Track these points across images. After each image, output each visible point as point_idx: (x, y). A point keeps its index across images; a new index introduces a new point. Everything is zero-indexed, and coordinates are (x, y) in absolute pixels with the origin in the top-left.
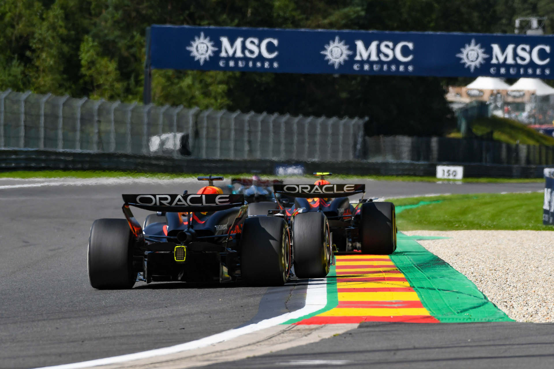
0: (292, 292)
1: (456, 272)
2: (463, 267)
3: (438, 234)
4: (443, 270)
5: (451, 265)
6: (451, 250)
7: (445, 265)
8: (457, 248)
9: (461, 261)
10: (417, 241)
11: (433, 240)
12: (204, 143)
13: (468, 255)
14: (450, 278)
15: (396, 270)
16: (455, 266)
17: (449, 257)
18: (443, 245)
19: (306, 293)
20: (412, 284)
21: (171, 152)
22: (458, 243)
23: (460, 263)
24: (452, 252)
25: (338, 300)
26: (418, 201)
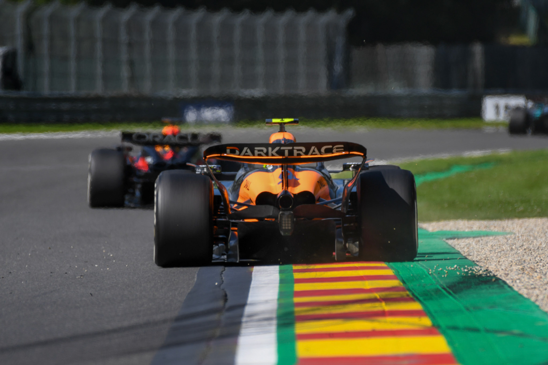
1: (518, 296)
2: (533, 286)
3: (486, 227)
4: (495, 294)
5: (509, 284)
8: (520, 251)
9: (528, 276)
10: (447, 241)
11: (478, 237)
13: (541, 264)
14: (507, 308)
15: (406, 297)
18: (494, 247)
20: (437, 321)
22: (524, 244)
23: (527, 280)
26: (449, 166)
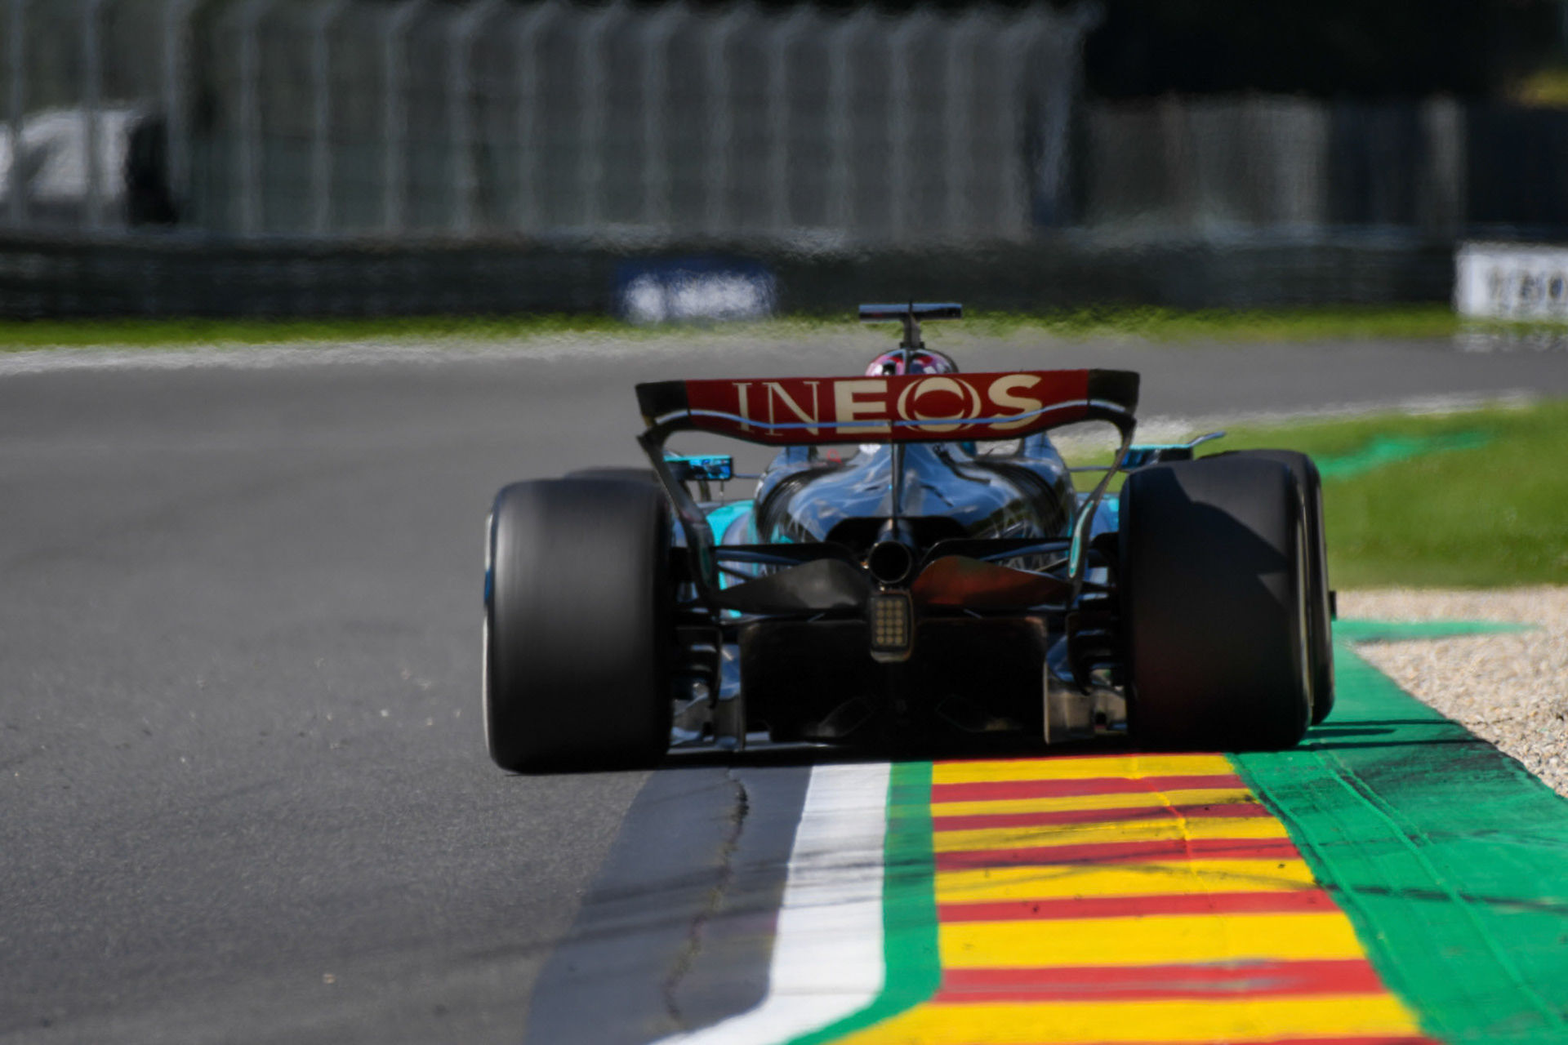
0: (703, 930)
1: (1555, 802)
3: (1468, 608)
4: (1491, 798)
5: (1530, 770)
6: (1533, 692)
7: (1501, 767)
11: (1442, 638)
12: (246, 159)
14: (1524, 837)
15: (1244, 802)
16: (1553, 775)
17: (1523, 724)
18: (1490, 666)
19: (771, 930)
20: (1328, 872)
21: (69, 209)
24: (1535, 700)
25: (936, 965)
